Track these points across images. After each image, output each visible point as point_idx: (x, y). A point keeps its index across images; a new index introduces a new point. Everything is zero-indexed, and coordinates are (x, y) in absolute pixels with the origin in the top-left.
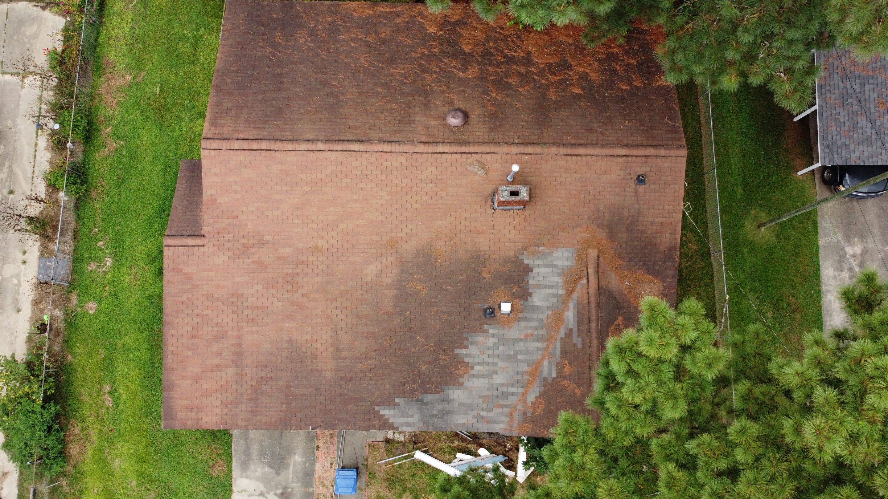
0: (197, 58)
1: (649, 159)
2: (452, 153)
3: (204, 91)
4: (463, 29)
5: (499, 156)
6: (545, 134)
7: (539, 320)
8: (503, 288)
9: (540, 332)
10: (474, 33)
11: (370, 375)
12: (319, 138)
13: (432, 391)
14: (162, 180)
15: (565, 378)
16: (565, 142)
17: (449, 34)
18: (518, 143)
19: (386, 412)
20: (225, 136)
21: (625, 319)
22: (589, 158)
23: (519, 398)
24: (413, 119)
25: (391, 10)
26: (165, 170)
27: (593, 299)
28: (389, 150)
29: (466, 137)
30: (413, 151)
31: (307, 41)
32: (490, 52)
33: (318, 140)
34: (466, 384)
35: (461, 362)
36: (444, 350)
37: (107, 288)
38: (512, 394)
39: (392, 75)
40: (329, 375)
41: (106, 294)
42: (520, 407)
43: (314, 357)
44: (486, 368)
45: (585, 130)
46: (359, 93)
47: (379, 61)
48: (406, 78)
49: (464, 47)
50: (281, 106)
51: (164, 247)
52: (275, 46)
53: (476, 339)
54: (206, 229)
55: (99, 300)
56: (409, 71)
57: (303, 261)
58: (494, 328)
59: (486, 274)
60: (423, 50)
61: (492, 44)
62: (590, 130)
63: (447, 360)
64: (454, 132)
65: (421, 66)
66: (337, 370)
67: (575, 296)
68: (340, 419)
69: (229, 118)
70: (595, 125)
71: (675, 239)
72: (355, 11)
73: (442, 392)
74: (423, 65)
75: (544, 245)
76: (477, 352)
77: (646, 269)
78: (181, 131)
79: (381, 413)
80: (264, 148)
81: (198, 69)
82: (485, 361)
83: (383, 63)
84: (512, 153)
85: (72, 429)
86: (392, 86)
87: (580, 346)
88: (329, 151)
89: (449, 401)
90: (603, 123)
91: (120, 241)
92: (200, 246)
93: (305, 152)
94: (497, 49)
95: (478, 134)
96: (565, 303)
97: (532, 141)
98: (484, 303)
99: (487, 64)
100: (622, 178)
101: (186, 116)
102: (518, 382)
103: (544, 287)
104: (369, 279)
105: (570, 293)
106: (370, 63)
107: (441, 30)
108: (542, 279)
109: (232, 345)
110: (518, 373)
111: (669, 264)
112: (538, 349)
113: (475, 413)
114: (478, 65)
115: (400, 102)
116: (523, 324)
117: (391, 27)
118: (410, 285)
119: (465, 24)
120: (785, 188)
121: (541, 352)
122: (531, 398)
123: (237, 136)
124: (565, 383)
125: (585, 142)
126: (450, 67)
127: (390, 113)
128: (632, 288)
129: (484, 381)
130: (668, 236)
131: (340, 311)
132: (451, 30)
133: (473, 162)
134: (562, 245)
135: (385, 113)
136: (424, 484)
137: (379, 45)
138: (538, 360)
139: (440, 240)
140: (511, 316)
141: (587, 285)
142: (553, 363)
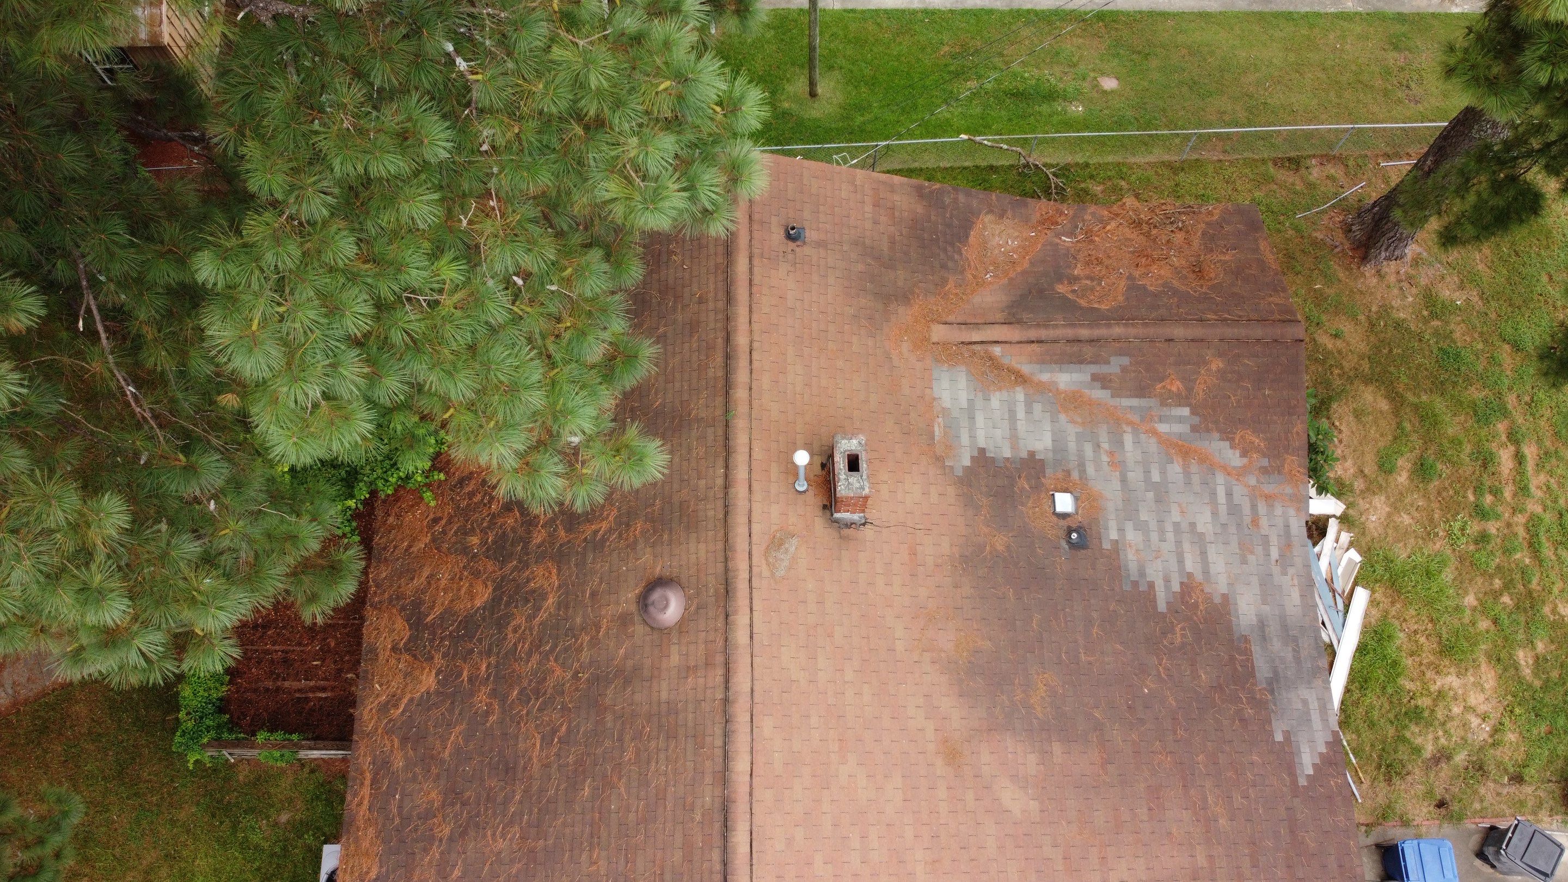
1: (756, 217)
2: (751, 610)
4: (432, 608)
5: (757, 508)
6: (703, 414)
7: (1080, 438)
8: (1024, 509)
9: (1104, 437)
10: (443, 582)
11: (1238, 800)
13: (1247, 660)
15: (1190, 390)
16: (720, 373)
17: (442, 639)
18: (727, 467)
19: (1307, 762)
21: (1059, 281)
22: (755, 326)
23: (1235, 482)
24: (664, 707)
25: (368, 782)
27: (1033, 334)
28: (747, 758)
29: (711, 579)
30: (749, 699)
32: (494, 542)
34: (1223, 588)
35: (1182, 598)
36: (1164, 634)
38: (1229, 494)
39: (547, 766)
42: (1252, 481)
44: (1186, 546)
45: (691, 336)
46: (591, 845)
47: (506, 802)
48: (554, 731)
49: (478, 603)
53: (1133, 567)
56: (537, 726)
58: (1107, 529)
59: (1000, 542)
60: (482, 698)
61: (475, 540)
62: (693, 326)
63: (1183, 629)
64: (700, 606)
65: (524, 697)
67: (1026, 369)
68: (1340, 866)
70: (680, 318)
71: (902, 185)
73: (1246, 639)
74: (520, 693)
75: (930, 426)
76: (1158, 565)
77: (960, 242)
79: (1311, 772)
82: (1174, 549)
83: (514, 791)
84: (750, 479)
86: (575, 763)
87: (1125, 361)
89: (1262, 625)
90: (675, 302)
94: (489, 528)
95: (702, 554)
96: (1042, 388)
97: (721, 439)
98: (1057, 547)
99: (525, 547)
100: (792, 269)
102: (1205, 483)
103: (1013, 428)
104: (1034, 805)
105: (1021, 379)
106: (511, 823)
107: (431, 659)
108: (998, 433)
110: (1188, 483)
111: (947, 200)
112: (1137, 442)
113: (1276, 570)
114: (526, 565)
115: (620, 739)
116: (1090, 470)
117: (414, 779)
118: (1039, 709)
119: (417, 604)
121: (1143, 437)
122: (1234, 458)
124: (1200, 390)
125: (721, 335)
126: (531, 629)
127: (648, 762)
128: (997, 268)
129: (1212, 551)
130: (896, 197)
131: (1111, 873)
132: (434, 633)
133: (768, 564)
134: (928, 391)
135: (650, 774)
136: (1384, 700)
137: (464, 804)
138: (1159, 443)
139: (935, 643)
140: (1078, 495)
141: (1003, 345)
142: (1162, 414)
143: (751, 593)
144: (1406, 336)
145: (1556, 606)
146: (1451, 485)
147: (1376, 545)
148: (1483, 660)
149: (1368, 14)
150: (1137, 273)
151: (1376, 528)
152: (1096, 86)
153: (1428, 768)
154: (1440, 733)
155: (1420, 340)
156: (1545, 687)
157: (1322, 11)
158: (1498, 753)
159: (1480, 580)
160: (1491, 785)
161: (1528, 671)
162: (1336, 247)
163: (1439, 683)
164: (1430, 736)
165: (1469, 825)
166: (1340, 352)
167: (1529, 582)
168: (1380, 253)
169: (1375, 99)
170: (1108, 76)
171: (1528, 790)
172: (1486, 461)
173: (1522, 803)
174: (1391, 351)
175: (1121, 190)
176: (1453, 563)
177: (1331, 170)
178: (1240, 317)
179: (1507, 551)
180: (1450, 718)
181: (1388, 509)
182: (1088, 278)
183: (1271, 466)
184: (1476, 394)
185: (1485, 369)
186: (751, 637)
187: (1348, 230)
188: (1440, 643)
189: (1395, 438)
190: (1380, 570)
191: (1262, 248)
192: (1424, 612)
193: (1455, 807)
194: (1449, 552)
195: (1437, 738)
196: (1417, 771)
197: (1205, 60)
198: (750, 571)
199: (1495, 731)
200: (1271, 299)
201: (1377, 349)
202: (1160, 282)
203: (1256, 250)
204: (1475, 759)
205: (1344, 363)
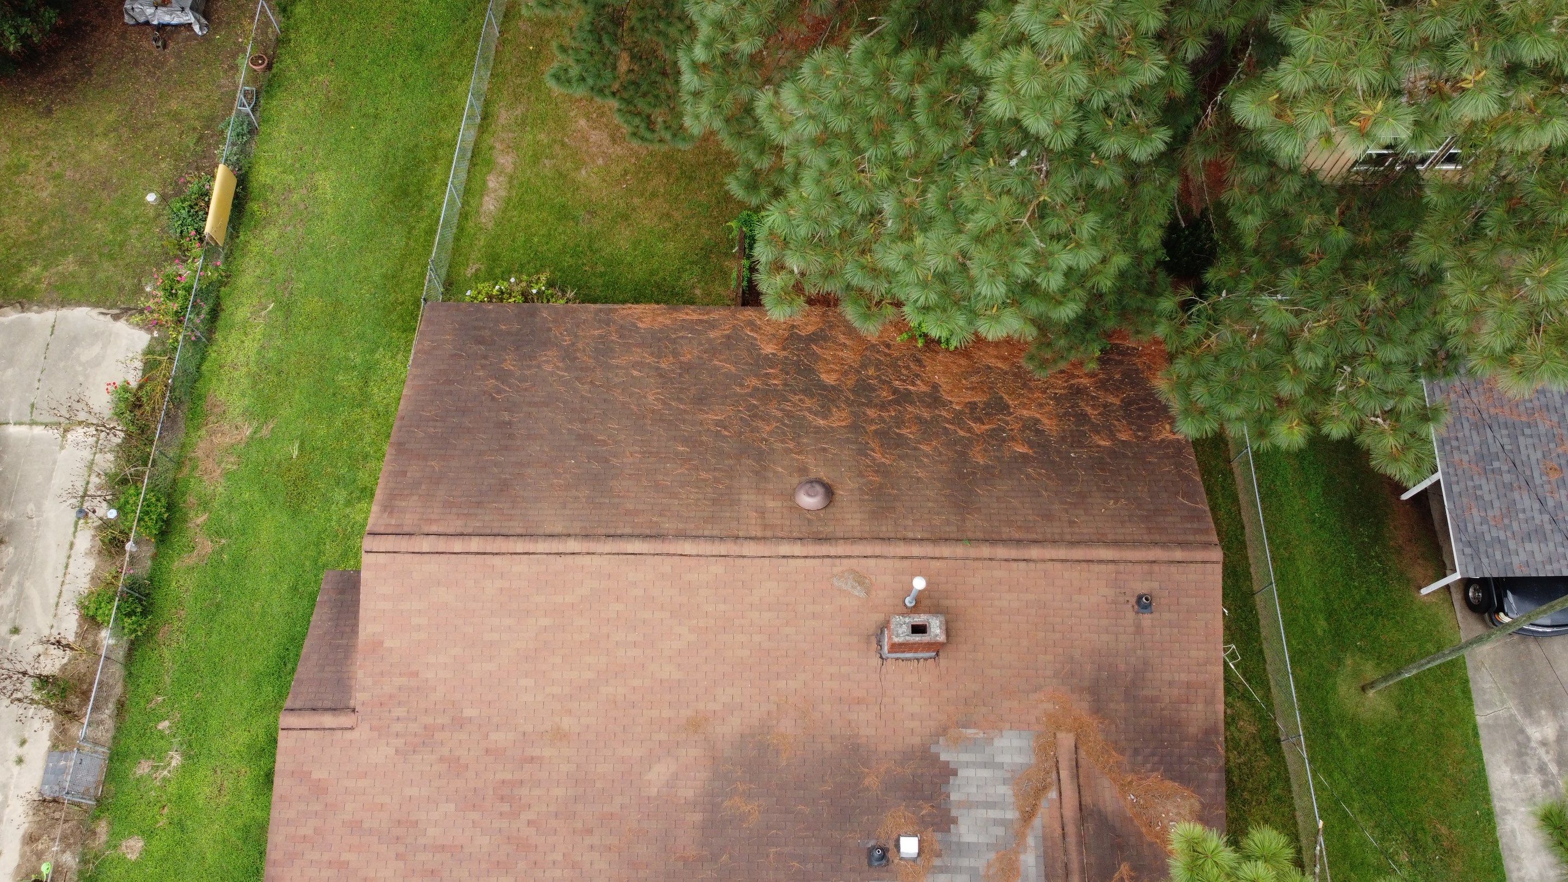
0: (367, 397)
1: (1156, 568)
2: (806, 557)
3: (375, 452)
4: (822, 348)
5: (889, 563)
6: (968, 524)
7: (974, 871)
8: (902, 808)
10: (840, 354)
12: (571, 532)
14: (287, 608)
16: (1004, 537)
17: (798, 356)
18: (922, 540)
20: (406, 530)
21: (1134, 868)
22: (1050, 564)
24: (737, 497)
25: (701, 317)
26: (294, 589)
27: (1071, 829)
28: (694, 553)
29: (831, 528)
30: (738, 553)
31: (558, 368)
32: (869, 384)
33: (569, 535)
37: (166, 810)
39: (701, 424)
41: (162, 822)
45: (1038, 516)
46: (644, 452)
47: (679, 400)
48: (725, 428)
49: (823, 376)
50: (508, 477)
51: (280, 732)
52: (503, 376)
54: (359, 698)
55: (149, 834)
56: (730, 417)
57: (532, 758)
59: (871, 781)
60: (755, 382)
61: (871, 372)
62: (1048, 517)
64: (809, 520)
65: (751, 408)
67: (1037, 822)
69: (415, 498)
70: (1056, 507)
71: (1215, 712)
72: (639, 319)
74: (755, 406)
75: (976, 725)
77: (1165, 771)
78: (330, 520)
80: (474, 549)
81: (366, 416)
83: (686, 404)
84: (912, 557)
86: (701, 441)
88: (588, 553)
90: (1071, 503)
91: (200, 719)
92: (346, 729)
93: (545, 556)
94: (881, 380)
95: (851, 523)
96: (1020, 836)
97: (947, 536)
98: (869, 836)
99: (863, 404)
100: (1109, 600)
101: (340, 495)
103: (978, 805)
104: (654, 791)
105: (1028, 816)
106: (664, 403)
107: (784, 349)
108: (973, 790)
111: (1207, 760)
114: (849, 405)
115: (715, 469)
116: (942, 878)
117: (700, 344)
118: (730, 804)
119: (825, 339)
120: (1402, 618)
123: (426, 529)
125: (1040, 537)
126: (800, 410)
127: (697, 487)
128: (1142, 807)
130: (1200, 707)
131: (598, 854)
132: (803, 350)
133: (843, 572)
134: (1008, 725)
135: (689, 488)
137: (680, 375)
139: (784, 716)
140: (918, 862)
141: (1058, 800)
143: (819, 557)
186: (784, 557)
198: (836, 557)
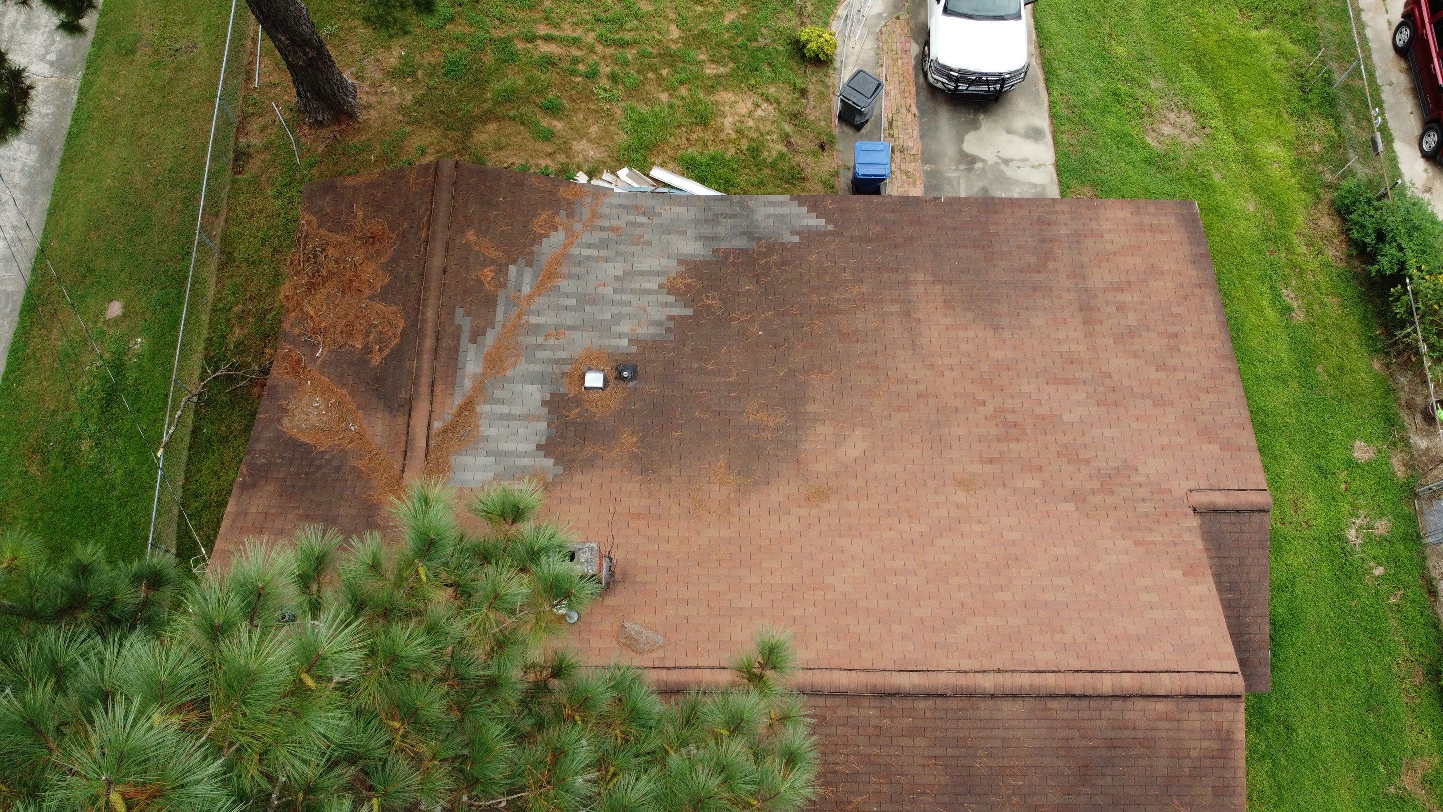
2: (697, 668)
7: (531, 360)
8: (598, 415)
9: (531, 340)
11: (846, 275)
12: (990, 702)
13: (733, 253)
15: (493, 262)
19: (814, 221)
21: (366, 362)
23: (579, 240)
27: (424, 390)
28: (836, 673)
33: (993, 696)
34: (673, 263)
35: (681, 295)
36: (712, 313)
37: (1343, 486)
38: (590, 246)
40: (920, 276)
42: (578, 226)
43: (949, 304)
44: (635, 285)
51: (1266, 487)
53: (653, 330)
54: (1194, 522)
55: (1351, 464)
57: (991, 462)
58: (618, 348)
59: (629, 439)
63: (708, 298)
66: (907, 283)
67: (459, 400)
68: (893, 211)
71: (238, 504)
73: (716, 252)
76: (652, 310)
77: (311, 452)
79: (823, 220)
80: (1107, 677)
82: (638, 296)
85: (1338, 254)
87: (460, 311)
88: (965, 672)
89: (703, 238)
92: (1197, 490)
93: (1018, 669)
96: (479, 388)
98: (635, 391)
102: (579, 263)
103: (518, 417)
104: (858, 431)
105: (469, 406)
108: (521, 431)
109: (1101, 322)
110: (578, 277)
111: (261, 460)
112: (538, 313)
113: (657, 220)
116: (562, 355)
118: (778, 420)
121: (533, 307)
122: (557, 237)
123: (1170, 704)
124: (493, 254)
127: (836, 773)
128: (344, 420)
129: (639, 266)
130: (253, 510)
131: (909, 377)
133: (652, 651)
135: (847, 771)
136: (743, 172)
138: (540, 295)
139: (722, 502)
140: (586, 367)
141: (433, 419)
142: (513, 288)
143: (681, 668)
144: (430, 97)
145: (671, 39)
146: (567, 92)
147: (615, 155)
148: (711, 98)
149: (88, 68)
150: (368, 292)
151: (600, 153)
152: (116, 322)
153: (795, 151)
154: (769, 137)
155: (435, 88)
156: (735, 60)
157: (74, 105)
158: (784, 102)
159: (647, 87)
160: (807, 111)
161: (722, 69)
162: (335, 137)
163: (730, 132)
164: (771, 145)
165: (836, 132)
166: (439, 152)
167: (652, 53)
168: (350, 102)
169: (185, 79)
170: (105, 309)
171: (811, 88)
172: (548, 62)
173: (821, 94)
174: (442, 112)
175: (243, 311)
176: (633, 103)
177: (255, 125)
178: (427, 209)
179: (626, 63)
180: (757, 128)
181: (584, 141)
182: (367, 335)
183: (567, 209)
184: (489, 57)
185: (467, 46)
186: (724, 668)
187: (320, 124)
188: (697, 124)
189: (522, 123)
190: (636, 156)
191: (355, 183)
192: (672, 131)
193: (824, 138)
194: (624, 104)
195: (773, 141)
196: (797, 159)
197: (106, 217)
198: (659, 668)
199: (767, 100)
200: (411, 182)
201: (438, 123)
202: (380, 273)
203: (356, 189)
204: (788, 118)
205: (450, 150)
